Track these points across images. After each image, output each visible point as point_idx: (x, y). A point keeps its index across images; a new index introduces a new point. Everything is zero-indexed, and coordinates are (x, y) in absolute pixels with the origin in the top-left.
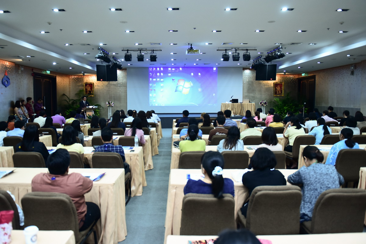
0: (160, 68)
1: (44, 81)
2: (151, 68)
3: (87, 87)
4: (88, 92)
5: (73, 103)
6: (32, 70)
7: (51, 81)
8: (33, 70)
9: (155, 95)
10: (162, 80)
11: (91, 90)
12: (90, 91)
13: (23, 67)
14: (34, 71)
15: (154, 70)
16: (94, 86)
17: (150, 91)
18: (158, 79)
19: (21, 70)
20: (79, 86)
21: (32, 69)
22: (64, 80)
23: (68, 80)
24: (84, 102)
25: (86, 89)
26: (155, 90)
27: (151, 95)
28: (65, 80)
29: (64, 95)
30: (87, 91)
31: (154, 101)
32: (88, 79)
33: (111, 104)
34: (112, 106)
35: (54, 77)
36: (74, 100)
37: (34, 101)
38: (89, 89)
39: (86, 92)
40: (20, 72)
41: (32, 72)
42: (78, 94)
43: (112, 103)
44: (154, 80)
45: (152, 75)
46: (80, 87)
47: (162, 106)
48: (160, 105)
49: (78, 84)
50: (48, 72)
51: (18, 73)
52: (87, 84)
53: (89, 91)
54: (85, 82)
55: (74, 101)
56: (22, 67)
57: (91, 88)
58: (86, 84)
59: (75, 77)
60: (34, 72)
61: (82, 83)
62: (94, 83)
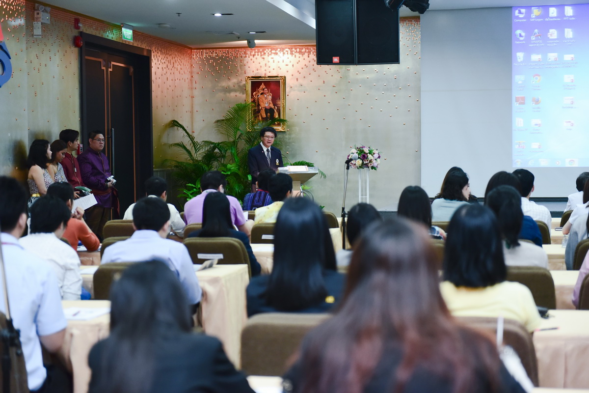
0: (561, 7)
1: (110, 70)
2: (523, 10)
3: (258, 94)
4: (264, 116)
5: (210, 157)
6: (77, 21)
7: (132, 70)
8: (80, 25)
9: (539, 122)
10: (568, 57)
11: (275, 105)
12: (270, 111)
13: (48, 9)
14: (84, 28)
15: (537, 17)
16: (287, 89)
17: (516, 105)
18: (552, 56)
19: (42, 23)
20: (228, 90)
21: (77, 19)
22: (176, 65)
23: (188, 66)
24: (265, 149)
25: (254, 101)
26: (537, 101)
27: (518, 122)
28: (179, 67)
29: (175, 124)
30: (259, 111)
31: (535, 146)
32: (263, 63)
33: (370, 156)
34: (373, 168)
35: (145, 54)
36: (216, 146)
37: (81, 146)
38: (266, 101)
39: (257, 112)
40: (38, 31)
41: (75, 33)
42: (228, 120)
43: (373, 154)
44: (535, 57)
45: (528, 37)
46: (233, 94)
47: (568, 165)
48: (559, 164)
49: (224, 84)
50: (127, 33)
51: (33, 35)
52: (259, 83)
53: (267, 110)
54: (251, 74)
55: (214, 148)
56: (44, 11)
57: (276, 98)
58: (256, 83)
59: (214, 55)
60: (81, 33)
61: (240, 78)
62: (285, 77)
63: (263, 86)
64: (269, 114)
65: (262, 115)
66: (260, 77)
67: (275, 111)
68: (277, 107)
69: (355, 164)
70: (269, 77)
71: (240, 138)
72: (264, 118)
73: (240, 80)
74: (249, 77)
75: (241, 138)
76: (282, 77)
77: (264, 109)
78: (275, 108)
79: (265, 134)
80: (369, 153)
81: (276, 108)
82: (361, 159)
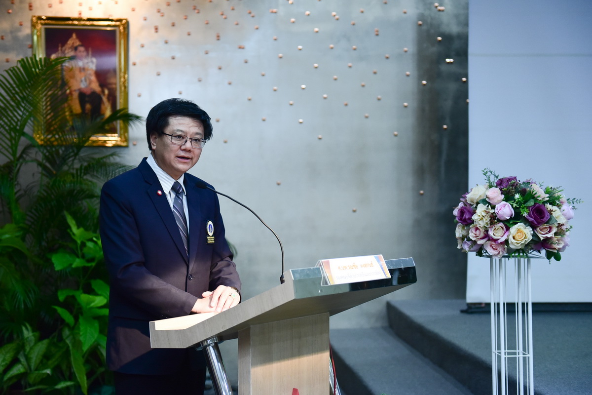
4: (77, 108)
11: (103, 85)
12: (91, 99)
16: (134, 50)
38: (81, 76)
52: (66, 34)
53: (83, 97)
54: (47, 12)
58: (58, 33)
61: (17, 22)
62: (127, 23)
63: (74, 41)
64: (88, 106)
65: (74, 108)
66: (68, 19)
67: (105, 99)
68: (109, 90)
69: (506, 242)
70: (89, 20)
71: (24, 159)
72: (77, 115)
73: (17, 25)
74: (40, 18)
75: (28, 158)
76: (120, 20)
77: (76, 95)
78: (103, 92)
79: (167, 124)
80: (552, 203)
81: (106, 92)
82: (526, 222)
